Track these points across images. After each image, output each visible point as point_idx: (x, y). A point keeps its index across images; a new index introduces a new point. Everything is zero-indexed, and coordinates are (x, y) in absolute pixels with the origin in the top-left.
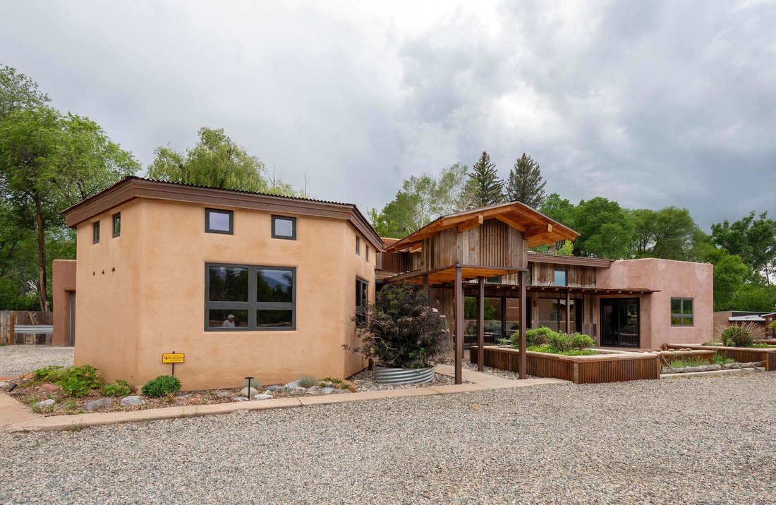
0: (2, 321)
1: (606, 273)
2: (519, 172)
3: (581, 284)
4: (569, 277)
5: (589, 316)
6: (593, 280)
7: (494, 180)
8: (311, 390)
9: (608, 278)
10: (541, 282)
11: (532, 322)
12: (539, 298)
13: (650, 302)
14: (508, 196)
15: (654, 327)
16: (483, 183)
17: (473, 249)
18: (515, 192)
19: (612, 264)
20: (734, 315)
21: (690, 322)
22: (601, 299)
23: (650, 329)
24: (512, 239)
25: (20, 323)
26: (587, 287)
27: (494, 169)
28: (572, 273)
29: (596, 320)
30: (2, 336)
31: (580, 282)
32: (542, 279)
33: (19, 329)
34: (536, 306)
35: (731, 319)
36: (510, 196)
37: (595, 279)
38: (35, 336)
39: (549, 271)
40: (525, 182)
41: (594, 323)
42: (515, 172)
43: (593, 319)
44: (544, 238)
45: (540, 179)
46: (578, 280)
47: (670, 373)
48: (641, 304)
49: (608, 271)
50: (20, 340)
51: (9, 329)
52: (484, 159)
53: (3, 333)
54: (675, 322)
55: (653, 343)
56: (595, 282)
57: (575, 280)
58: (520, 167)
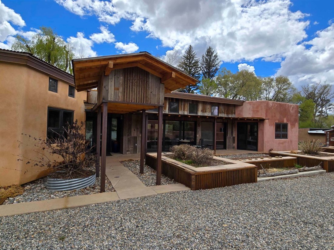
1: (240, 108)
2: (207, 55)
3: (227, 114)
4: (220, 110)
5: (231, 132)
6: (234, 112)
7: (195, 59)
9: (241, 111)
10: (203, 112)
11: (197, 136)
12: (202, 121)
13: (263, 125)
14: (202, 68)
15: (266, 139)
16: (189, 60)
17: (118, 89)
18: (205, 66)
19: (244, 103)
20: (311, 130)
21: (285, 136)
22: (237, 122)
23: (263, 140)
24: (152, 83)
26: (230, 116)
27: (195, 53)
28: (221, 108)
29: (235, 134)
31: (226, 113)
32: (204, 111)
34: (199, 126)
35: (309, 132)
36: (203, 68)
37: (235, 111)
39: (208, 106)
40: (210, 61)
41: (233, 136)
42: (205, 56)
43: (233, 134)
44: (176, 83)
45: (218, 59)
47: (265, 177)
48: (259, 126)
49: (242, 107)
52: (190, 48)
54: (277, 136)
55: (264, 149)
56: (235, 113)
57: (223, 112)
58: (208, 53)
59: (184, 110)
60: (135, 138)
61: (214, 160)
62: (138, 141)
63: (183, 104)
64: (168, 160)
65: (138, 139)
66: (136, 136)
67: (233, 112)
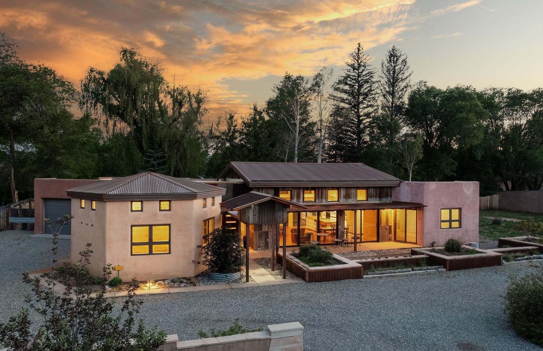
0: (1, 214)
1: (397, 189)
2: (390, 62)
4: (369, 194)
5: (385, 220)
8: (176, 285)
9: (398, 193)
10: (346, 198)
11: (339, 227)
13: (423, 213)
17: (255, 215)
19: (401, 183)
24: (278, 208)
25: (12, 216)
26: (384, 200)
28: (372, 191)
30: (1, 224)
31: (378, 196)
32: (347, 196)
33: (12, 220)
34: (342, 215)
37: (391, 193)
38: (21, 225)
39: (353, 191)
42: (386, 62)
46: (376, 195)
48: (418, 213)
49: (399, 188)
50: (11, 227)
51: (5, 220)
53: (3, 222)
56: (391, 196)
57: (374, 195)
58: (390, 58)
59: (322, 198)
60: (267, 233)
61: (334, 259)
62: (269, 236)
63: (320, 191)
64: (294, 260)
65: (269, 234)
66: (267, 230)
67: (388, 194)
